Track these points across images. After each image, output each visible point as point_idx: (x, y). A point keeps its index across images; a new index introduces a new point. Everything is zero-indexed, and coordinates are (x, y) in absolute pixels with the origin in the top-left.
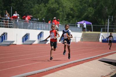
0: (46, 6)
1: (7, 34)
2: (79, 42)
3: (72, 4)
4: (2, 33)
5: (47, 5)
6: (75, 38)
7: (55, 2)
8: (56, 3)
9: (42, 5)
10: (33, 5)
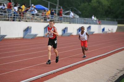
0: (89, 5)
1: (67, 28)
2: (115, 33)
3: (109, 3)
4: (64, 28)
5: (90, 3)
6: (113, 29)
7: (97, 1)
8: (98, 3)
9: (86, 4)
10: (80, 4)
